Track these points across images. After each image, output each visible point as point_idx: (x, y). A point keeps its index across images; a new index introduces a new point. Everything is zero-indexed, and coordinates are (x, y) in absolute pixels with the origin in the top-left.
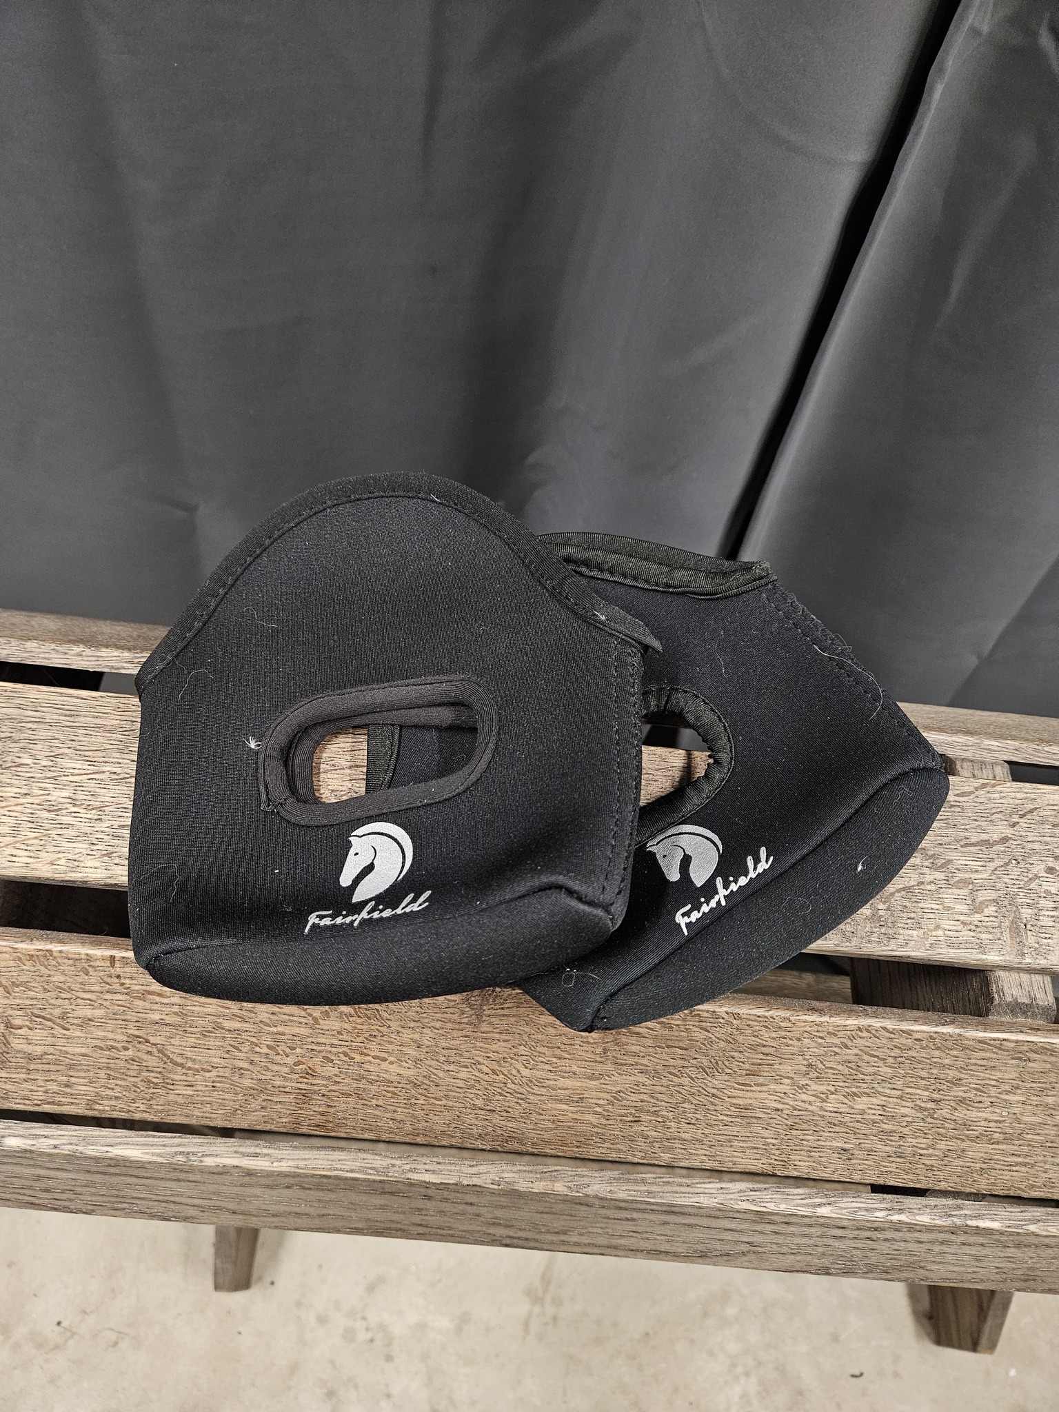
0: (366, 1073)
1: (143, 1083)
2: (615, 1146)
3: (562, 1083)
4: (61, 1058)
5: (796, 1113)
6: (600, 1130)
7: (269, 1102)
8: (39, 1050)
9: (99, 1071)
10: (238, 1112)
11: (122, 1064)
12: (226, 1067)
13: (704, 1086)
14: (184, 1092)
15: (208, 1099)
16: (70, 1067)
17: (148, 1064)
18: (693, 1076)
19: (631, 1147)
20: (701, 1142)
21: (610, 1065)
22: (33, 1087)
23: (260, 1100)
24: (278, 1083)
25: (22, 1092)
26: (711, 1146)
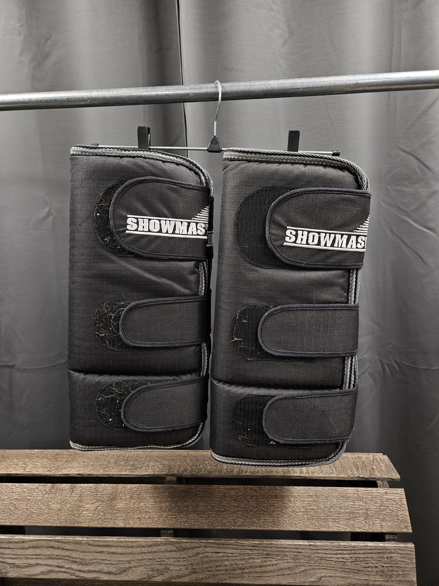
5: (129, 508)
6: (93, 518)
20: (112, 519)
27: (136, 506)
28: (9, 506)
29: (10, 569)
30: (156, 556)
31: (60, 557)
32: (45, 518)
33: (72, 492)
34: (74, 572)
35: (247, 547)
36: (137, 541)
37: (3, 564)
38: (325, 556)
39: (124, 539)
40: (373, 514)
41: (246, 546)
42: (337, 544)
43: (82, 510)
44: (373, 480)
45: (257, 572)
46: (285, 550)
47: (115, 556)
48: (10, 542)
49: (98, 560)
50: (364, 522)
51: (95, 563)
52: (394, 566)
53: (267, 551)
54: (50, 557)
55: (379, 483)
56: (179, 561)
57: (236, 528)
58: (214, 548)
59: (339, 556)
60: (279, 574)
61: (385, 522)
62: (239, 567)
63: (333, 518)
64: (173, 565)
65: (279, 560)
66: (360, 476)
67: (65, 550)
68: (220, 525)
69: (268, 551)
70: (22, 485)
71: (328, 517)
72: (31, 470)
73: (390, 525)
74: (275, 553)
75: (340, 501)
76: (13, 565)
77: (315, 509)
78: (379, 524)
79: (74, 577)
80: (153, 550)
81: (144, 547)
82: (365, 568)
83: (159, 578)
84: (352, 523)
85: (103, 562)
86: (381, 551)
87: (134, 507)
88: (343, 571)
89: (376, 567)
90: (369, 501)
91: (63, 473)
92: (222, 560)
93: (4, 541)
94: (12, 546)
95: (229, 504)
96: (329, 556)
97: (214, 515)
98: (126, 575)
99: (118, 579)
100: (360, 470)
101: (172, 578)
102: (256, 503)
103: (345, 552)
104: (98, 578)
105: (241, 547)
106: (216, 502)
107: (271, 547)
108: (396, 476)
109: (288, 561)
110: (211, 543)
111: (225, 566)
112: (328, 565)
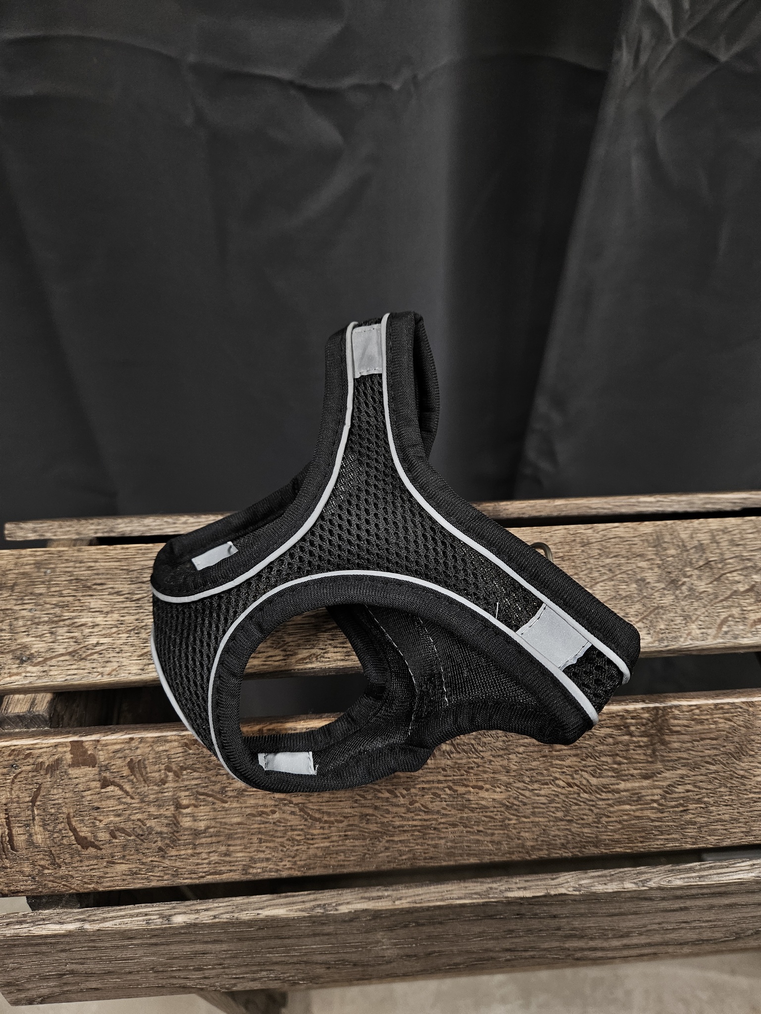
0: (467, 803)
1: (288, 842)
2: (670, 836)
3: (622, 785)
4: (222, 830)
7: (391, 843)
8: (202, 825)
9: (253, 837)
10: (367, 856)
11: (271, 826)
12: (355, 815)
13: (733, 769)
14: (322, 845)
15: (342, 848)
16: (229, 837)
17: (292, 823)
18: (725, 762)
19: (684, 835)
21: (659, 763)
22: (199, 861)
23: (384, 841)
24: (398, 823)
25: (189, 867)
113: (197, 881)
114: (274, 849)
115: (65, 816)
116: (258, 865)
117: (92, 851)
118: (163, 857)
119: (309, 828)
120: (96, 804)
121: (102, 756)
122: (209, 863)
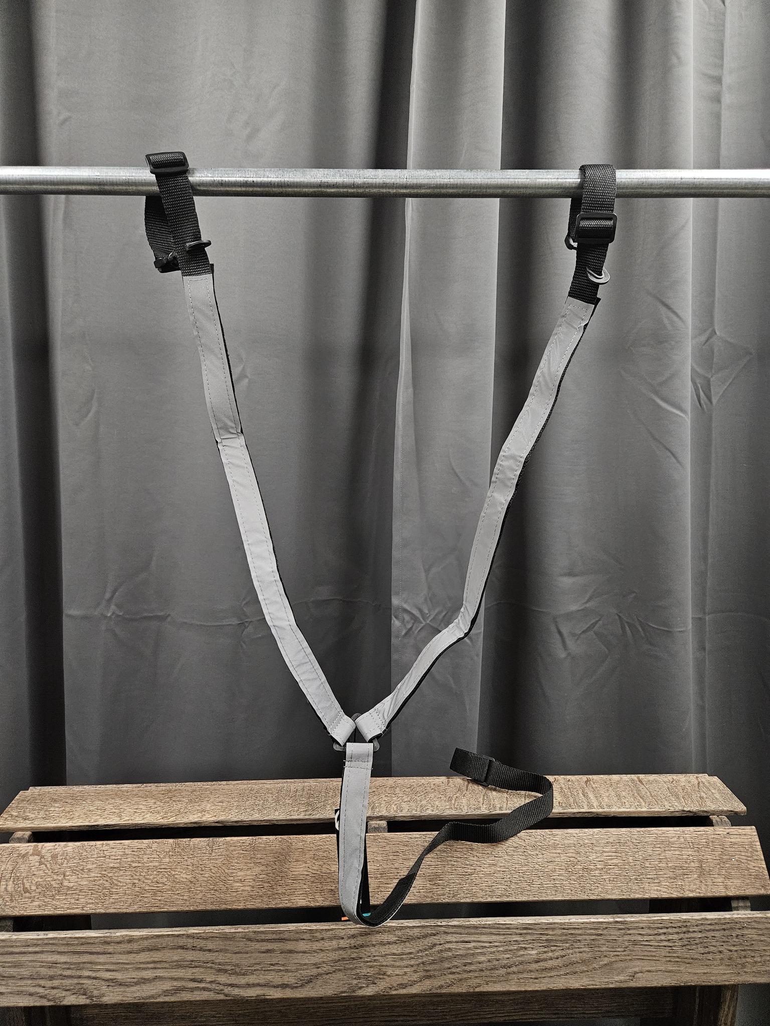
5: (313, 875)
6: (252, 894)
8: (72, 885)
16: (80, 891)
22: (66, 902)
24: (147, 888)
26: (288, 895)
27: (324, 870)
28: (100, 880)
29: (107, 989)
30: (363, 953)
31: (196, 964)
32: (168, 898)
33: (212, 851)
34: (221, 987)
35: (515, 931)
36: (332, 930)
37: (94, 981)
38: (639, 938)
39: (308, 926)
40: (711, 868)
41: (513, 928)
42: (659, 918)
43: (231, 881)
44: (705, 814)
45: (531, 971)
46: (577, 932)
47: (295, 955)
48: (108, 943)
49: (266, 966)
50: (698, 881)
51: (258, 970)
52: (748, 948)
53: (547, 935)
54: (179, 965)
55: (714, 818)
56: (402, 959)
57: (494, 899)
58: (461, 934)
59: (663, 937)
60: (568, 972)
61: (731, 881)
62: (503, 964)
63: (648, 876)
64: (393, 966)
65: (566, 949)
66: (685, 809)
67: (204, 951)
68: (469, 895)
69: (550, 935)
70: (121, 843)
71: (641, 876)
72: (132, 818)
73: (738, 885)
74: (560, 938)
75: (658, 849)
76: (113, 982)
77: (619, 864)
78: (721, 884)
79: (222, 997)
80: (358, 943)
81: (343, 938)
82: (703, 954)
83: (369, 990)
84: (680, 883)
85: (272, 968)
86: (728, 926)
87: (321, 872)
88: (669, 961)
89: (720, 952)
90: (703, 849)
91: (190, 821)
92: (473, 954)
93: (96, 941)
94: (110, 949)
95: (479, 861)
96: (646, 938)
97: (457, 881)
98: (313, 988)
99: (299, 996)
100: (683, 800)
101: (391, 988)
102: (524, 857)
103: (670, 930)
104: (264, 995)
105: (505, 930)
106: (459, 860)
107: (553, 929)
108: (741, 807)
109: (582, 950)
110: (455, 926)
111: (480, 963)
112: (646, 953)
113: (62, 912)
114: (96, 898)
115: (22, 877)
116: (88, 906)
117: (27, 895)
118: (53, 899)
119: (112, 888)
120: (35, 873)
121: (44, 851)
122: (70, 904)
